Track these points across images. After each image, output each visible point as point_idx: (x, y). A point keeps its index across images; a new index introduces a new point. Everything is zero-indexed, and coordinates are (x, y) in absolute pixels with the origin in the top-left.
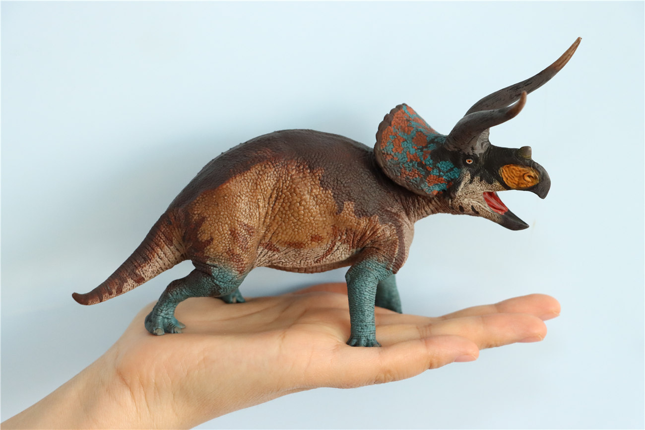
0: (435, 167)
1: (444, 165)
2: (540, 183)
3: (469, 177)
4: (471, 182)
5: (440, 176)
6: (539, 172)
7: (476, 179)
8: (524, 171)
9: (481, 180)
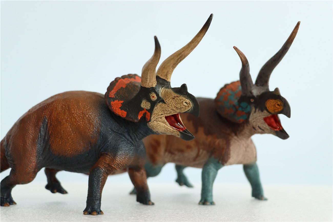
0: (240, 106)
1: (244, 104)
2: (284, 108)
3: (254, 110)
4: (255, 112)
5: (243, 111)
6: (283, 102)
7: (257, 110)
8: (275, 102)
9: (259, 110)
